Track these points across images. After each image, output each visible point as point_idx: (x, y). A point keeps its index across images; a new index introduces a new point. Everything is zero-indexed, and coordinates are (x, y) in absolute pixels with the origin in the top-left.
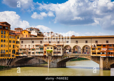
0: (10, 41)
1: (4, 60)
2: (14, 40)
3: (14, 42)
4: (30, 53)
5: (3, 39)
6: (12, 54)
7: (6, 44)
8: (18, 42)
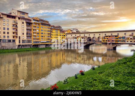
0: (61, 35)
3: (63, 35)
7: (59, 36)
8: (65, 36)
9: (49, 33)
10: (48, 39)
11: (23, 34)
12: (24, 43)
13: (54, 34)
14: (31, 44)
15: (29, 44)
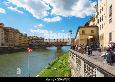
0: (27, 40)
1: (25, 47)
2: (29, 40)
3: (28, 40)
4: (34, 44)
5: (25, 39)
6: (28, 45)
7: (26, 41)
8: (30, 41)
9: (20, 38)
10: (20, 43)
11: (2, 39)
12: (3, 46)
13: (23, 39)
14: (7, 46)
15: (6, 46)
